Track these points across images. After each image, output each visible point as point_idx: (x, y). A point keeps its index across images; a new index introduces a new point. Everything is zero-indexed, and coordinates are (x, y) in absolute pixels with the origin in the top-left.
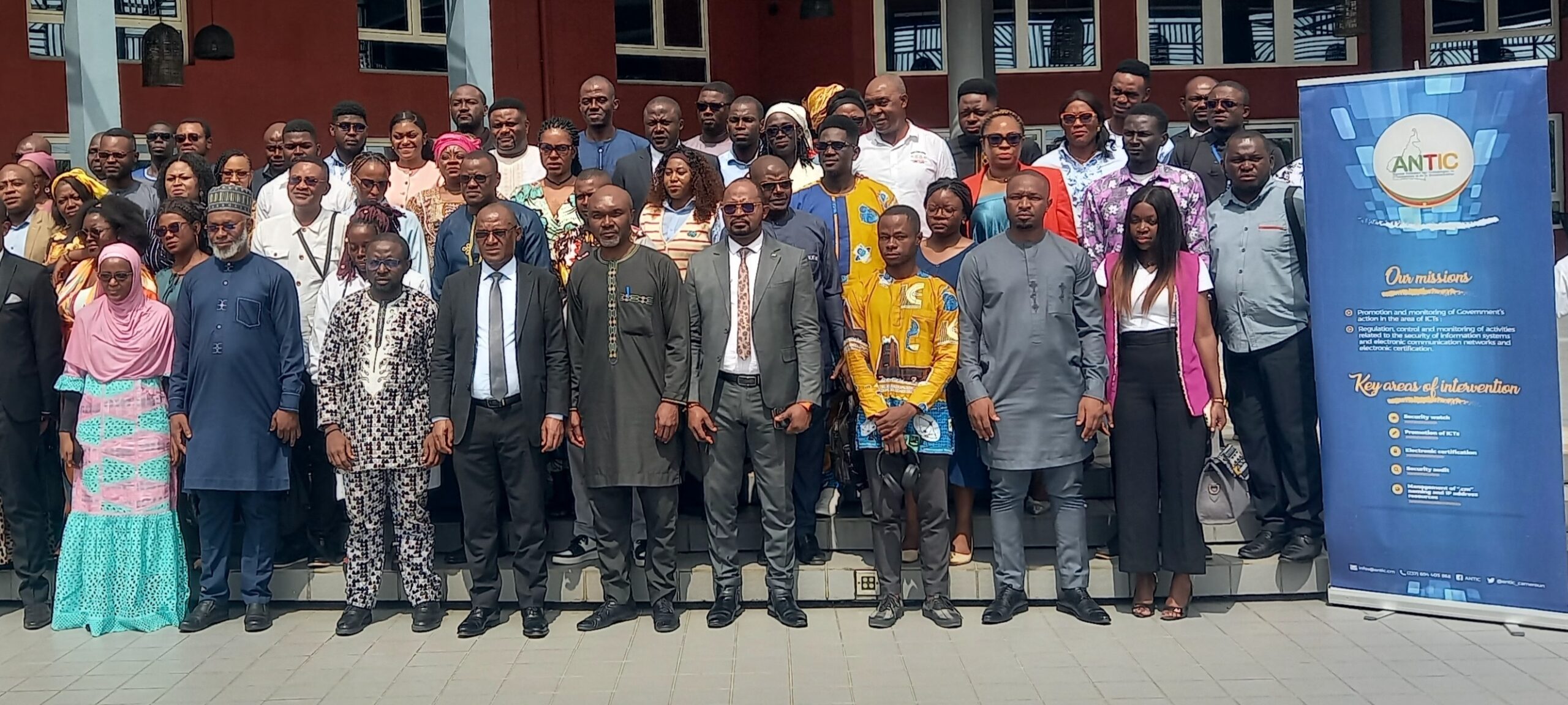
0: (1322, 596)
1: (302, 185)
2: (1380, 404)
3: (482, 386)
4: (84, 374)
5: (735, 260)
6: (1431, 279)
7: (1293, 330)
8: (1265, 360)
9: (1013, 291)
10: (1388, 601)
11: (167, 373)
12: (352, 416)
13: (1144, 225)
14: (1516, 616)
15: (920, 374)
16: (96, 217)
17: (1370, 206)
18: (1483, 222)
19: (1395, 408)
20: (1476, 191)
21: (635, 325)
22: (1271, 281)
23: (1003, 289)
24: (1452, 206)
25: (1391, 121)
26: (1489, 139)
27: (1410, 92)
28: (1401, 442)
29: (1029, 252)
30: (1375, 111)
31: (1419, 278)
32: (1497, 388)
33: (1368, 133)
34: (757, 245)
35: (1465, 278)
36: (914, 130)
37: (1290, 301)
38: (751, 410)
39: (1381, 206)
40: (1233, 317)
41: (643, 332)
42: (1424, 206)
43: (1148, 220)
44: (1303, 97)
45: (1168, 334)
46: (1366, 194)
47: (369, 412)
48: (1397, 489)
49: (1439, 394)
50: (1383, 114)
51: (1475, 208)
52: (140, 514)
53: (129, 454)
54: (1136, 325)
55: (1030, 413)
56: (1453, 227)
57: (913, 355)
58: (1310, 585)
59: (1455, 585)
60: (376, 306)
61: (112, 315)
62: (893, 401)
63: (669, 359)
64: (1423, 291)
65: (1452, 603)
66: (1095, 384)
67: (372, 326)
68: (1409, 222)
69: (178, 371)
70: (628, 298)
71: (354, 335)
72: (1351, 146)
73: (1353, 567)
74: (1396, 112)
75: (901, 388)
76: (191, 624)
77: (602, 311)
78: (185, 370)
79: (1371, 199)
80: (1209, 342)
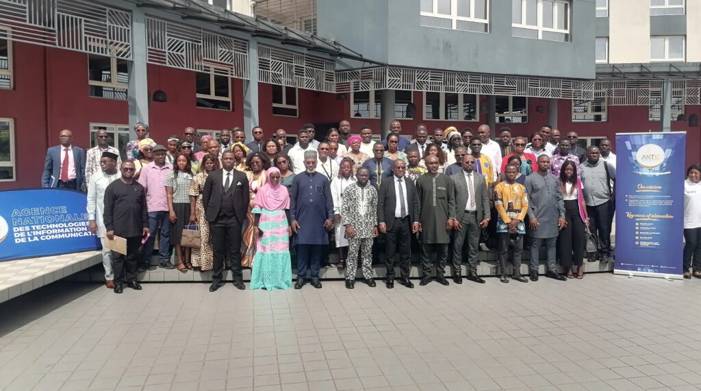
0: (612, 272)
1: (325, 150)
2: (634, 220)
3: (398, 213)
4: (261, 208)
5: (467, 178)
6: (651, 187)
7: (607, 200)
8: (598, 208)
9: (542, 188)
10: (631, 273)
11: (288, 208)
12: (354, 222)
13: (569, 171)
14: (667, 276)
15: (519, 211)
16: (257, 158)
17: (634, 167)
18: (666, 173)
19: (638, 221)
20: (665, 165)
21: (442, 196)
22: (601, 187)
23: (540, 187)
24: (658, 169)
25: (642, 145)
26: (669, 152)
27: (648, 138)
28: (639, 230)
29: (545, 177)
30: (637, 142)
31: (647, 187)
32: (667, 216)
33: (635, 148)
34: (472, 173)
35: (660, 188)
36: (491, 141)
37: (606, 192)
38: (473, 221)
39: (638, 168)
40: (590, 196)
41: (444, 198)
42: (650, 169)
43: (571, 170)
44: (616, 137)
45: (577, 201)
46: (633, 164)
47: (361, 221)
48: (637, 243)
49: (651, 217)
50: (640, 143)
51: (664, 169)
52: (282, 252)
53: (278, 233)
54: (567, 198)
55: (547, 222)
56: (658, 174)
57: (517, 206)
58: (607, 269)
59: (651, 268)
60: (360, 188)
61: (272, 190)
62: (512, 219)
63: (450, 206)
64: (648, 191)
65: (650, 273)
66: (563, 214)
67: (361, 195)
68: (645, 172)
69: (293, 207)
70: (439, 188)
71: (354, 197)
72: (630, 151)
73: (622, 264)
74: (644, 142)
75: (514, 215)
76: (298, 286)
77: (431, 192)
78: (296, 208)
79: (635, 165)
80: (584, 203)
